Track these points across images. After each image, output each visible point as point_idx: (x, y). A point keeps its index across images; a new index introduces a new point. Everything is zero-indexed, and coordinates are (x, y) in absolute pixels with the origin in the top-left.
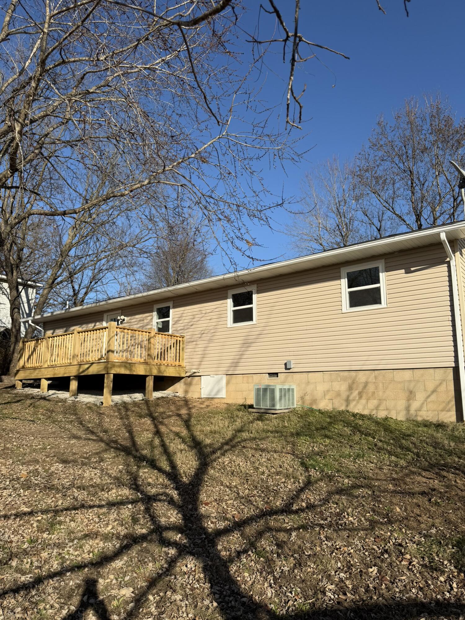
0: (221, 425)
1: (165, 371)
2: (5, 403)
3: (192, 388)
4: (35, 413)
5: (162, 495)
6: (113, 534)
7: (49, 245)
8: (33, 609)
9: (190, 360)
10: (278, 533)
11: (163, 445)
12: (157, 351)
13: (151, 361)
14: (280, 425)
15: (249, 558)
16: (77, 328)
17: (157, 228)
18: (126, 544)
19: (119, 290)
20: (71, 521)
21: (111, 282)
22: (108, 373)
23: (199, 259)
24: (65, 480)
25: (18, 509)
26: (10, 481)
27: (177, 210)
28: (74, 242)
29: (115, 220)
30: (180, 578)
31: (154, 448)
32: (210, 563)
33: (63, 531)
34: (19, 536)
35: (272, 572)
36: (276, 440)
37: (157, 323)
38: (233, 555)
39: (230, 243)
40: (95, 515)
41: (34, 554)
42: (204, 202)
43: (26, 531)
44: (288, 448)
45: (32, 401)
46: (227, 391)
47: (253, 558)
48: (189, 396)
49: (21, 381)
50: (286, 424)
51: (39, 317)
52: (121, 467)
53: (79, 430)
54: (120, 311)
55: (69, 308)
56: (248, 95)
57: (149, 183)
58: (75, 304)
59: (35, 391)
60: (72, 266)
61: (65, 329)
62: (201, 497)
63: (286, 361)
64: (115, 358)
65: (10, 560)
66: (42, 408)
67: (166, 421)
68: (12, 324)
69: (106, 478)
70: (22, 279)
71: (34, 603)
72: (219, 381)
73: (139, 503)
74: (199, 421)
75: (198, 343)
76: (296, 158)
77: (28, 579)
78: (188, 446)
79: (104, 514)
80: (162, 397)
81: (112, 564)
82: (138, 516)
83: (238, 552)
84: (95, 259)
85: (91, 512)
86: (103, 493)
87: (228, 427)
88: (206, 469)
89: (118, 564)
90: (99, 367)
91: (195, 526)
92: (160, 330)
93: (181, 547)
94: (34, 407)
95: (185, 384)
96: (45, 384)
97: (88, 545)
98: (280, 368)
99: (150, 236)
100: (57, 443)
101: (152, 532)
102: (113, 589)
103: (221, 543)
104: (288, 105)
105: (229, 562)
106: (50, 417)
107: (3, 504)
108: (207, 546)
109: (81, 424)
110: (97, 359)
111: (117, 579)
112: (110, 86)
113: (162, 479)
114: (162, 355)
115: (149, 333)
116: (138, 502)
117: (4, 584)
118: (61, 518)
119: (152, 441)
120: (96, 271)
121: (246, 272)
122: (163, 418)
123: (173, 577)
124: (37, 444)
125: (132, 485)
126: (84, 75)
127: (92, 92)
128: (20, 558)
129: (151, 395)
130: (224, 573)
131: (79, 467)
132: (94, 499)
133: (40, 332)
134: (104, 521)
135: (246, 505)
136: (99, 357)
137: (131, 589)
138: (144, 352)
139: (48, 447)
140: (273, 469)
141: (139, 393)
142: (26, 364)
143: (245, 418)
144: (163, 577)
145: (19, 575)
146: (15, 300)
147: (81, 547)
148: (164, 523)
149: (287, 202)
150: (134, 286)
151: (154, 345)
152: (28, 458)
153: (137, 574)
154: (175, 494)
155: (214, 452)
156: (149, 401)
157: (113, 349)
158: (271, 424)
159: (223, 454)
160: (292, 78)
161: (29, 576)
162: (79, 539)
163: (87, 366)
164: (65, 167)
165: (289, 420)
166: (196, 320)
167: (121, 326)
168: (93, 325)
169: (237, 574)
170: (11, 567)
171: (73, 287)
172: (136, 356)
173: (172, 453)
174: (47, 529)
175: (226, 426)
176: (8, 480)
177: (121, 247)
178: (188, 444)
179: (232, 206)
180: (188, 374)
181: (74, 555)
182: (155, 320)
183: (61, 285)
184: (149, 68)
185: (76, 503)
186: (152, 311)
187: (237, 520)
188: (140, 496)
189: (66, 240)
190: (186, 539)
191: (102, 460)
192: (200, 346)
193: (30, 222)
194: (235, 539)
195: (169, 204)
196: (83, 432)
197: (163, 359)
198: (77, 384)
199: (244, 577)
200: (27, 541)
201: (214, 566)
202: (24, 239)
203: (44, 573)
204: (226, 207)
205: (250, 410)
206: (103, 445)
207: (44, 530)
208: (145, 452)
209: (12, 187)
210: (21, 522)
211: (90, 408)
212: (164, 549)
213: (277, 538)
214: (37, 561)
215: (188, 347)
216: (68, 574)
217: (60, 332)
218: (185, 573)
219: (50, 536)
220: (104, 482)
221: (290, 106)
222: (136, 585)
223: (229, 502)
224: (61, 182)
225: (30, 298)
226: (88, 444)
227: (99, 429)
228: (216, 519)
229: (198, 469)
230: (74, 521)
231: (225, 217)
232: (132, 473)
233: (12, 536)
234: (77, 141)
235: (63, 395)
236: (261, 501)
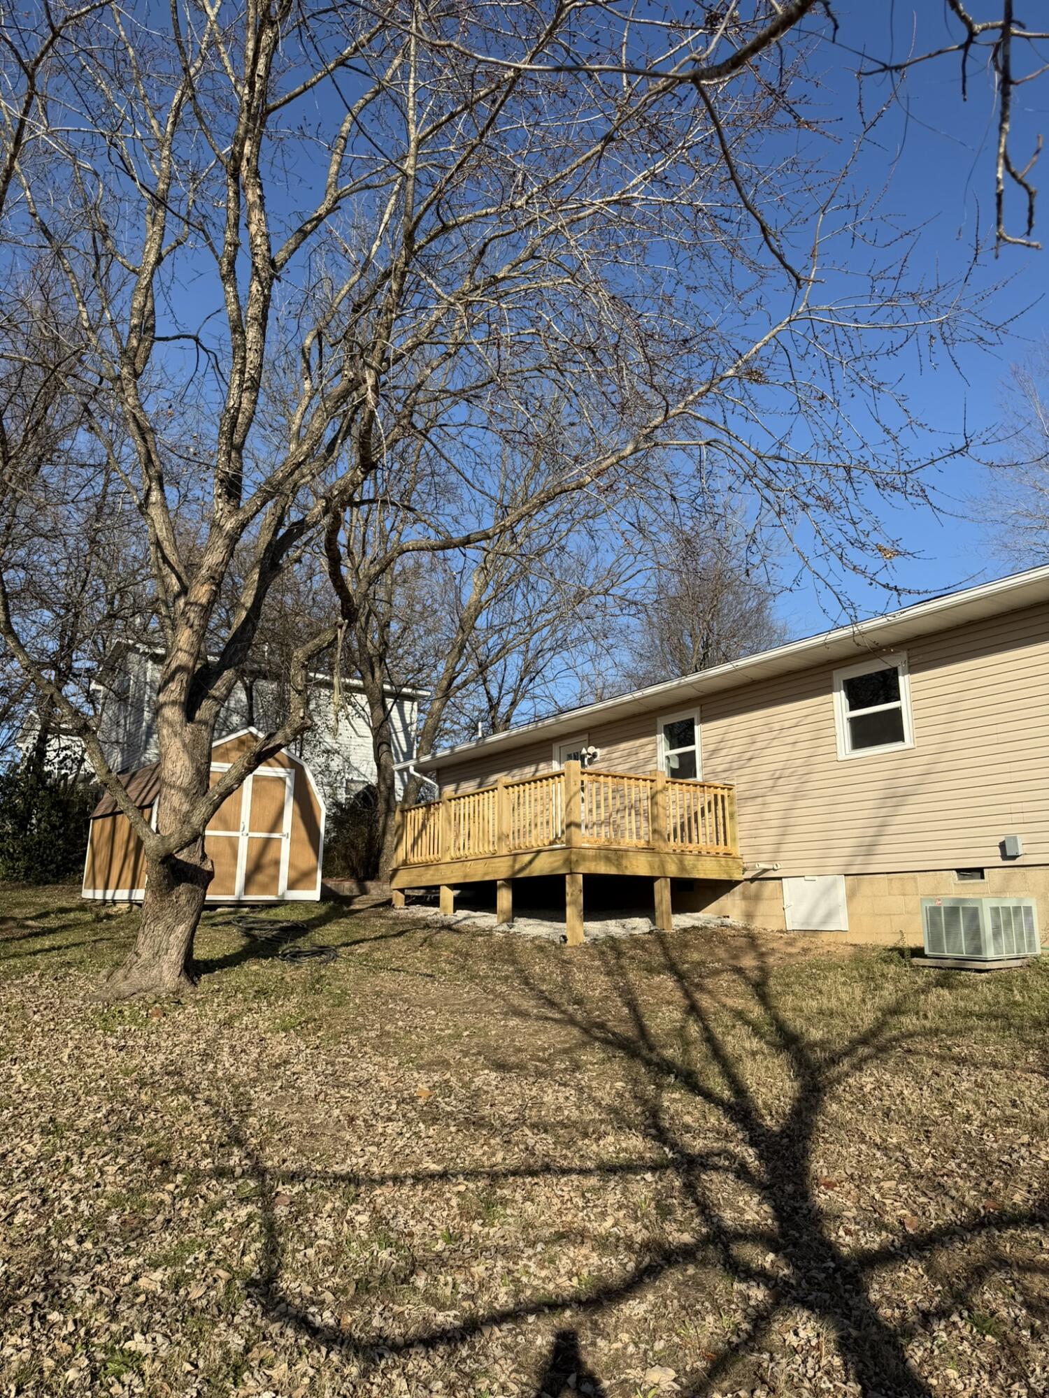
0: (843, 996)
1: (695, 866)
2: (376, 939)
3: (763, 908)
4: (434, 960)
5: (719, 1155)
6: (618, 1239)
7: (436, 611)
8: (466, 1389)
9: (752, 842)
10: (1028, 1276)
11: (710, 1039)
12: (672, 821)
13: (662, 844)
14: (1002, 999)
15: (955, 1333)
16: (502, 778)
17: (658, 546)
18: (650, 1265)
19: (578, 691)
20: (525, 1199)
21: (562, 674)
22: (571, 873)
23: (753, 604)
24: (506, 1109)
25: (417, 1164)
26: (398, 1104)
27: (699, 501)
28: (484, 598)
29: (563, 542)
30: (784, 1361)
31: (688, 1044)
32: (854, 1333)
33: (511, 1220)
34: (425, 1224)
35: (1022, 1376)
36: (993, 1037)
37: (668, 758)
38: (913, 1318)
39: (834, 558)
40: (575, 1191)
41: (459, 1267)
42: (763, 472)
43: (438, 1214)
44: (1031, 1059)
45: (426, 933)
46: (850, 916)
47: (965, 1333)
48: (757, 925)
49: (402, 890)
50: (1018, 998)
51: (428, 758)
52: (619, 1084)
53: (522, 996)
54: (586, 737)
55: (484, 737)
56: (853, 209)
57: (636, 450)
58: (494, 728)
59: (428, 912)
60: (482, 650)
61: (478, 780)
62: (814, 1166)
63: (1002, 839)
64: (584, 839)
65: (412, 1273)
66: (447, 947)
67: (709, 983)
68: (379, 775)
69: (591, 1108)
70: (391, 684)
71: (466, 1374)
72: (828, 890)
73: (668, 1172)
74: (787, 985)
75: (768, 799)
76: (989, 336)
77: (450, 1319)
78: (767, 1043)
79: (593, 1190)
80: (694, 927)
81: (622, 1306)
82: (669, 1200)
83: (923, 1312)
84: (528, 629)
85: (566, 1184)
86: (586, 1141)
87: (863, 1001)
88: (819, 1101)
89: (635, 1308)
90: (552, 859)
91: (805, 1238)
92: (675, 773)
93: (776, 1285)
94: (430, 945)
95: (745, 897)
96: (447, 896)
97: (569, 1256)
98: (989, 857)
99: (638, 566)
100: (482, 1024)
101: (705, 1241)
102: (630, 1366)
103: (876, 1286)
104: (999, 196)
105: (903, 1336)
106: (463, 967)
107: (390, 1151)
108: (842, 1291)
109: (527, 984)
110: (546, 842)
111: (636, 1345)
112: (539, 258)
113: (716, 1118)
114: (686, 829)
115: (652, 781)
116: (667, 1167)
117: (406, 1325)
118: (505, 1191)
119: (683, 1027)
120: (530, 655)
121: (882, 621)
122: (700, 976)
123: (766, 1356)
124: (442, 1024)
125: (649, 1126)
126: (486, 245)
127: (504, 278)
128: (430, 1273)
129: (669, 921)
130: (893, 1362)
131: (531, 1079)
132: (570, 1155)
133: (430, 789)
134: (595, 1206)
135: (932, 1195)
136: (552, 838)
137: (672, 1373)
138: (644, 824)
139: (466, 1033)
140: (994, 1110)
141: (641, 917)
142: (410, 856)
143: (905, 981)
144: (742, 1353)
145: (433, 1310)
146: (381, 726)
147: (552, 1261)
148: (730, 1223)
149: (977, 442)
150: (610, 680)
151: (664, 808)
152: (427, 1056)
153: (682, 1339)
154: (749, 1155)
155: (833, 1061)
156: (664, 935)
157: (577, 820)
158: (977, 997)
159: (858, 1067)
160: (1006, 126)
161: (452, 1313)
162: (546, 1243)
163: (527, 858)
164: (459, 445)
165: (1025, 987)
166: (758, 745)
167: (589, 769)
168: (533, 769)
169: (926, 1368)
170: (415, 1289)
171: (488, 693)
172: (627, 833)
173: (732, 1060)
174: (479, 1213)
175: (858, 999)
176: (394, 1101)
177: (580, 597)
178: (768, 1038)
179: (833, 471)
180: (749, 875)
181: (539, 1278)
182: (660, 752)
183: (463, 691)
184: (616, 202)
185: (531, 1161)
186: (654, 733)
187: (911, 1231)
188: (670, 1155)
189: (469, 595)
190: (788, 1266)
191: (577, 1067)
192: (774, 807)
193: (397, 568)
194: (912, 1279)
195: (680, 489)
196: (533, 1003)
197: (686, 839)
198: (510, 897)
199: (947, 1379)
200: (443, 1236)
201: (865, 1342)
202: (389, 602)
203: (481, 1312)
204: (818, 476)
205: (916, 960)
206: (576, 1031)
207: (473, 1214)
208: (669, 1053)
209: (362, 502)
210: (427, 1193)
211: (541, 949)
212: (736, 1286)
213: (1026, 1289)
214: (465, 1282)
215: (743, 810)
216: (531, 1319)
217: (469, 786)
218: (795, 1351)
219: (486, 1229)
220: (587, 1118)
221: (1004, 197)
222: (681, 1365)
223: (887, 1185)
224: (453, 478)
225: (408, 721)
226: (545, 1031)
227: (565, 996)
228: (857, 1223)
229: (799, 1100)
230: (532, 1201)
231: (819, 498)
232: (647, 1101)
233: (412, 1222)
234: (477, 387)
235: (484, 920)
236: (969, 1189)
